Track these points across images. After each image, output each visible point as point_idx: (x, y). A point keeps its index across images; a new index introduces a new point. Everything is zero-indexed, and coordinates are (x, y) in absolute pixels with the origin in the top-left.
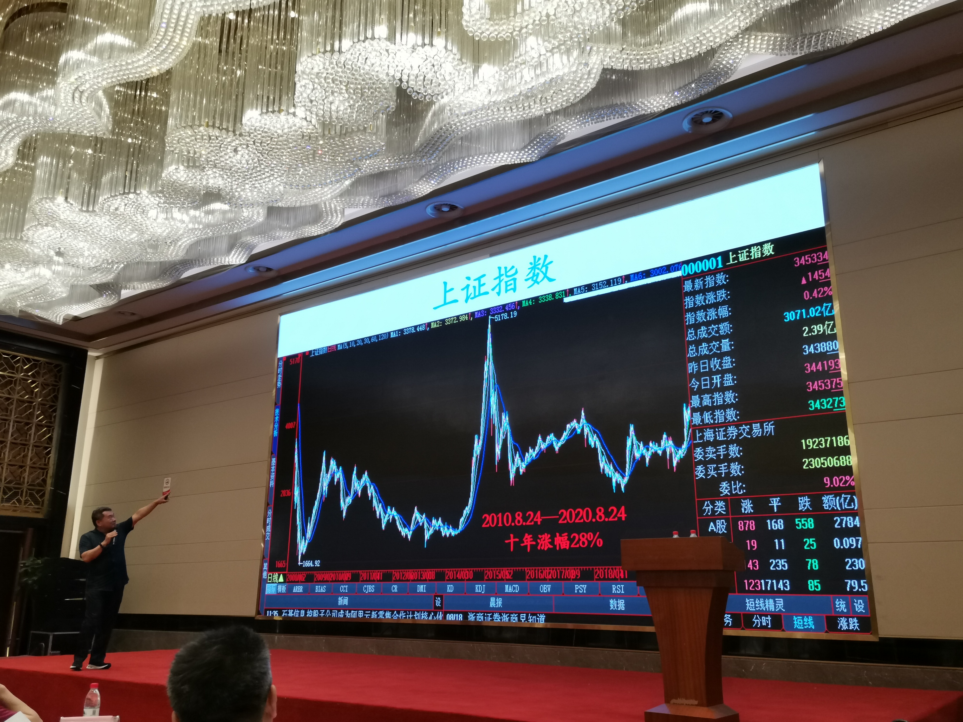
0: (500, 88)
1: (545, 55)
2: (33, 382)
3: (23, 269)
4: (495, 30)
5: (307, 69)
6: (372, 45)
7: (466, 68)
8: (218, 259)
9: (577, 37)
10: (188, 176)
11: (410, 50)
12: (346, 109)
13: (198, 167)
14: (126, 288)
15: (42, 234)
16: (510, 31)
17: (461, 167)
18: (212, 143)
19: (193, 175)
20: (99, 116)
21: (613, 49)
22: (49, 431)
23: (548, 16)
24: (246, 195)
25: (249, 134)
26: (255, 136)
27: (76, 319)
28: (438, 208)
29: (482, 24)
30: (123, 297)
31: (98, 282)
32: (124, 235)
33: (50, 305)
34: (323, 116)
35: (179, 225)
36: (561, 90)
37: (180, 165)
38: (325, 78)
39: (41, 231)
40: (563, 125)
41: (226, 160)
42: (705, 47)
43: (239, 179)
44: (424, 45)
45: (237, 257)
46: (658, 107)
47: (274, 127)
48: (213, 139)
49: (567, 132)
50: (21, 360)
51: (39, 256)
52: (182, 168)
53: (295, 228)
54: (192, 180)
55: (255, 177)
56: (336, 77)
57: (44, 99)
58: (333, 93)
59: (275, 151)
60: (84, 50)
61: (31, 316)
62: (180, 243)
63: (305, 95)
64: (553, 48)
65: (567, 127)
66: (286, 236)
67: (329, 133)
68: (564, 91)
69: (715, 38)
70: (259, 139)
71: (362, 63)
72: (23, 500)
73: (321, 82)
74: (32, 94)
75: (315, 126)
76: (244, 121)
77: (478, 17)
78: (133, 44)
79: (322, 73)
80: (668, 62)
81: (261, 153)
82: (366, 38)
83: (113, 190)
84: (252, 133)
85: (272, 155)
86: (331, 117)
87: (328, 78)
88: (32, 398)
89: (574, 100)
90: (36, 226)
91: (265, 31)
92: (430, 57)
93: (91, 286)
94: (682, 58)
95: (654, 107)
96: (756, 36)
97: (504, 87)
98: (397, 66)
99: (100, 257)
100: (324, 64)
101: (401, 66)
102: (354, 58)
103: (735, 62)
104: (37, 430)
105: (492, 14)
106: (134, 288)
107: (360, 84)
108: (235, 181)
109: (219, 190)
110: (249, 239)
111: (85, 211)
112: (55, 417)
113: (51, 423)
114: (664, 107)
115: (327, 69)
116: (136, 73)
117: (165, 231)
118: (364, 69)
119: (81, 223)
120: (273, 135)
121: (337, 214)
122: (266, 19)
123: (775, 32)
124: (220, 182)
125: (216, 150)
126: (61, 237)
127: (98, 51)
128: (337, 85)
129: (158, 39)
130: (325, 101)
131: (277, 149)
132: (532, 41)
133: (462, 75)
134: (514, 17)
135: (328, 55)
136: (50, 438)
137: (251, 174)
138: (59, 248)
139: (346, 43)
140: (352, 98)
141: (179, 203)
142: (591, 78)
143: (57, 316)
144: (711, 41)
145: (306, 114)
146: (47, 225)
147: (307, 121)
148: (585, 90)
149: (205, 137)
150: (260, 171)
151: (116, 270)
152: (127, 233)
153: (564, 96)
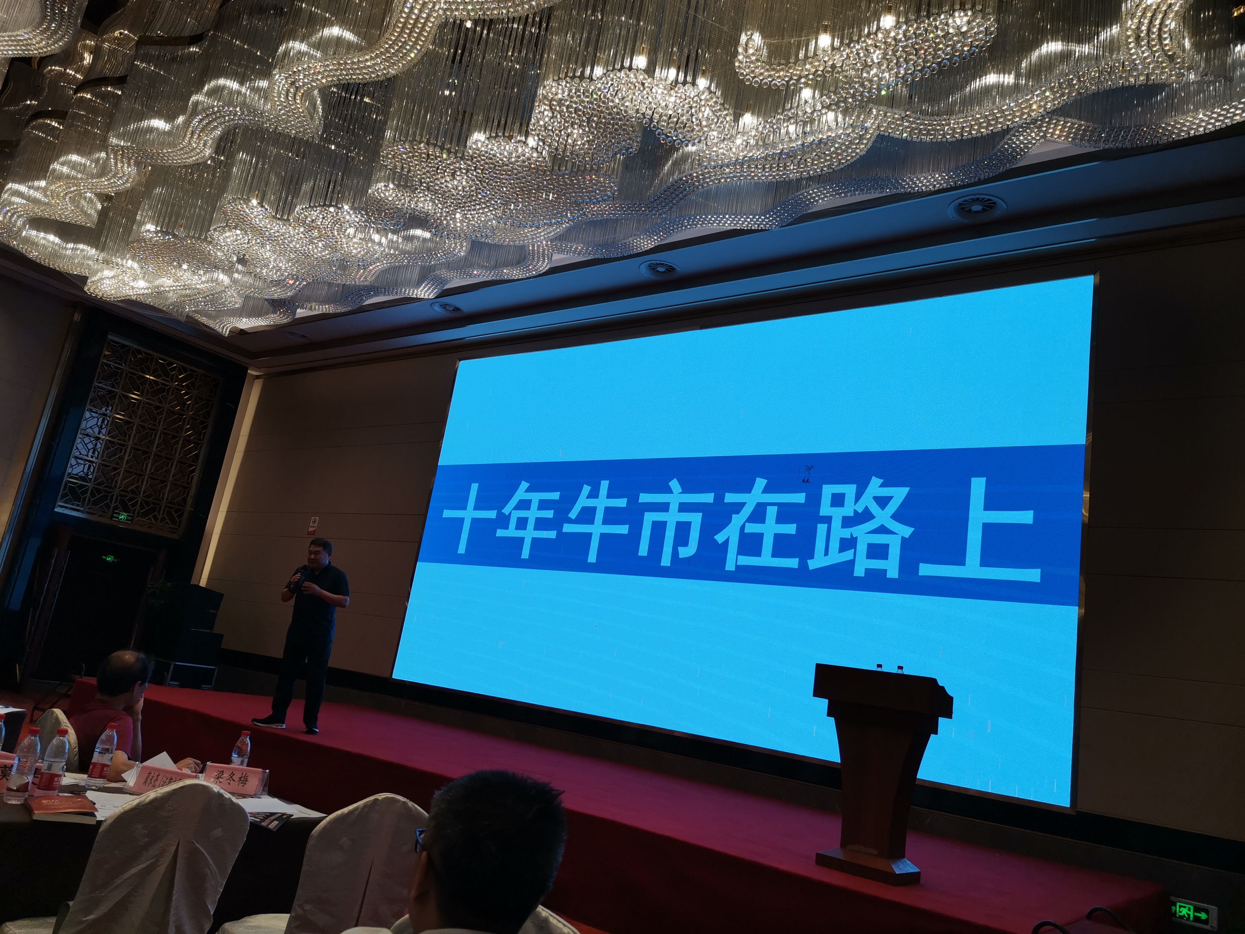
0: (761, 143)
1: (820, 111)
2: (185, 394)
3: (202, 272)
4: (770, 76)
5: (550, 94)
6: (628, 76)
7: (727, 115)
8: (405, 290)
9: (860, 96)
10: (397, 196)
11: (669, 87)
12: (584, 144)
13: (410, 187)
14: (302, 308)
15: (229, 237)
16: (787, 79)
17: (690, 225)
18: (430, 163)
19: (403, 195)
20: (312, 118)
21: (895, 114)
22: (197, 447)
23: (833, 66)
24: (455, 225)
25: (472, 157)
26: (479, 161)
27: (242, 332)
28: (653, 268)
29: (756, 67)
30: (297, 316)
31: (276, 296)
32: (316, 251)
33: (219, 314)
34: (557, 149)
35: (377, 248)
36: (824, 153)
37: (390, 183)
38: (568, 107)
39: (227, 234)
40: (814, 193)
41: (442, 183)
42: (1000, 126)
43: (450, 206)
44: (685, 83)
45: (426, 291)
46: (927, 187)
47: (501, 154)
48: (432, 159)
49: (817, 201)
50: (177, 369)
51: (221, 261)
52: (391, 186)
53: (495, 267)
54: (400, 200)
55: (469, 206)
56: (580, 107)
57: (254, 90)
58: (573, 124)
59: (496, 180)
60: (307, 41)
61: (198, 323)
62: (371, 268)
63: (542, 123)
64: (831, 104)
65: (818, 196)
66: (484, 276)
67: (559, 169)
68: (827, 155)
69: (1015, 117)
70: (482, 165)
71: (611, 95)
72: (160, 517)
73: (563, 111)
74: (242, 83)
75: (545, 158)
76: (469, 144)
77: (753, 58)
78: (362, 42)
79: (566, 100)
80: (954, 137)
81: (480, 181)
82: (622, 67)
83: (313, 200)
84: (476, 158)
85: (491, 185)
86: (564, 151)
87: (572, 107)
88: (183, 410)
89: (836, 166)
90: (224, 227)
91: (506, 46)
92: (690, 97)
93: (266, 300)
94: (972, 134)
95: (923, 185)
96: (1059, 121)
97: (764, 142)
98: (650, 103)
99: (285, 271)
100: (570, 91)
101: (655, 104)
102: (605, 88)
103: (1027, 147)
104: (184, 446)
105: (770, 56)
106: (311, 309)
107: (604, 118)
108: (447, 207)
109: (427, 216)
110: (443, 273)
111: (279, 219)
112: (205, 434)
113: (200, 440)
114: (934, 186)
115: (572, 97)
116: (360, 74)
117: (360, 252)
118: (613, 101)
119: (272, 231)
120: (498, 162)
121: (544, 259)
122: (508, 33)
123: (1080, 119)
124: (429, 207)
125: (433, 171)
126: (248, 243)
127: (323, 45)
128: (579, 116)
129: (391, 40)
130: (563, 133)
131: (499, 178)
132: (807, 94)
133: (722, 122)
134: (795, 63)
135: (577, 80)
136: (197, 456)
137: (465, 203)
138: (244, 255)
139: (599, 71)
140: (593, 133)
141: (381, 224)
142: (862, 144)
143: (224, 327)
144: (1009, 120)
145: (538, 144)
146: (235, 228)
147: (538, 152)
148: (853, 157)
149: (424, 156)
150: (475, 200)
151: (297, 287)
152: (319, 249)
153: (826, 161)
